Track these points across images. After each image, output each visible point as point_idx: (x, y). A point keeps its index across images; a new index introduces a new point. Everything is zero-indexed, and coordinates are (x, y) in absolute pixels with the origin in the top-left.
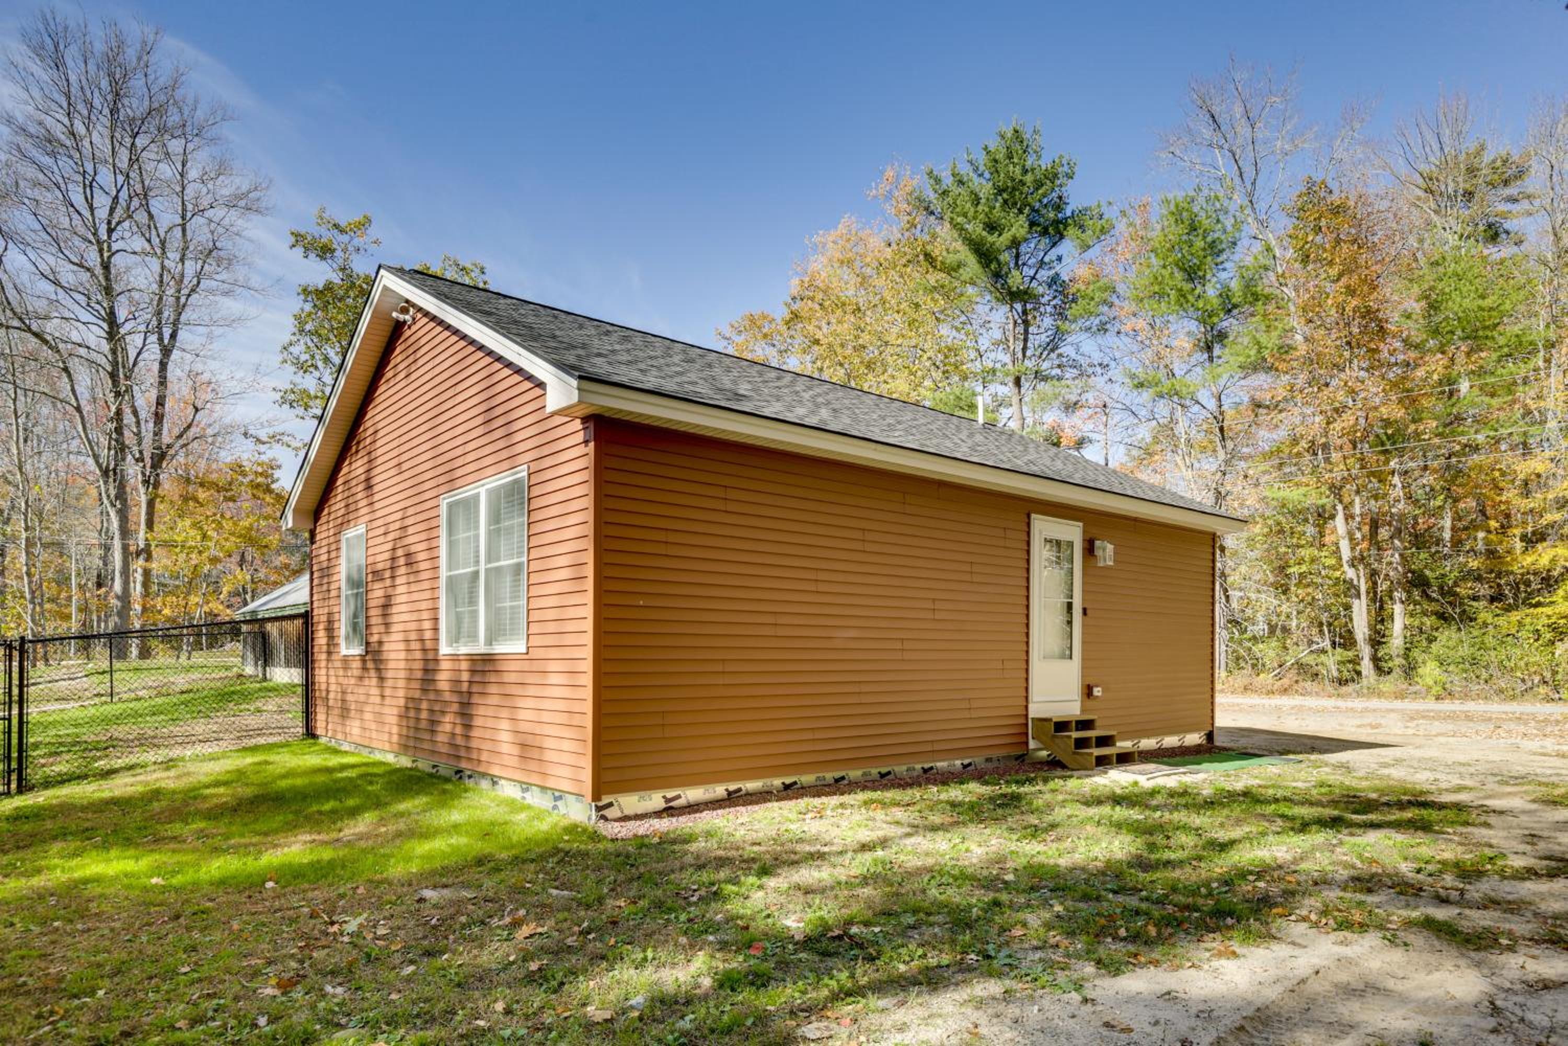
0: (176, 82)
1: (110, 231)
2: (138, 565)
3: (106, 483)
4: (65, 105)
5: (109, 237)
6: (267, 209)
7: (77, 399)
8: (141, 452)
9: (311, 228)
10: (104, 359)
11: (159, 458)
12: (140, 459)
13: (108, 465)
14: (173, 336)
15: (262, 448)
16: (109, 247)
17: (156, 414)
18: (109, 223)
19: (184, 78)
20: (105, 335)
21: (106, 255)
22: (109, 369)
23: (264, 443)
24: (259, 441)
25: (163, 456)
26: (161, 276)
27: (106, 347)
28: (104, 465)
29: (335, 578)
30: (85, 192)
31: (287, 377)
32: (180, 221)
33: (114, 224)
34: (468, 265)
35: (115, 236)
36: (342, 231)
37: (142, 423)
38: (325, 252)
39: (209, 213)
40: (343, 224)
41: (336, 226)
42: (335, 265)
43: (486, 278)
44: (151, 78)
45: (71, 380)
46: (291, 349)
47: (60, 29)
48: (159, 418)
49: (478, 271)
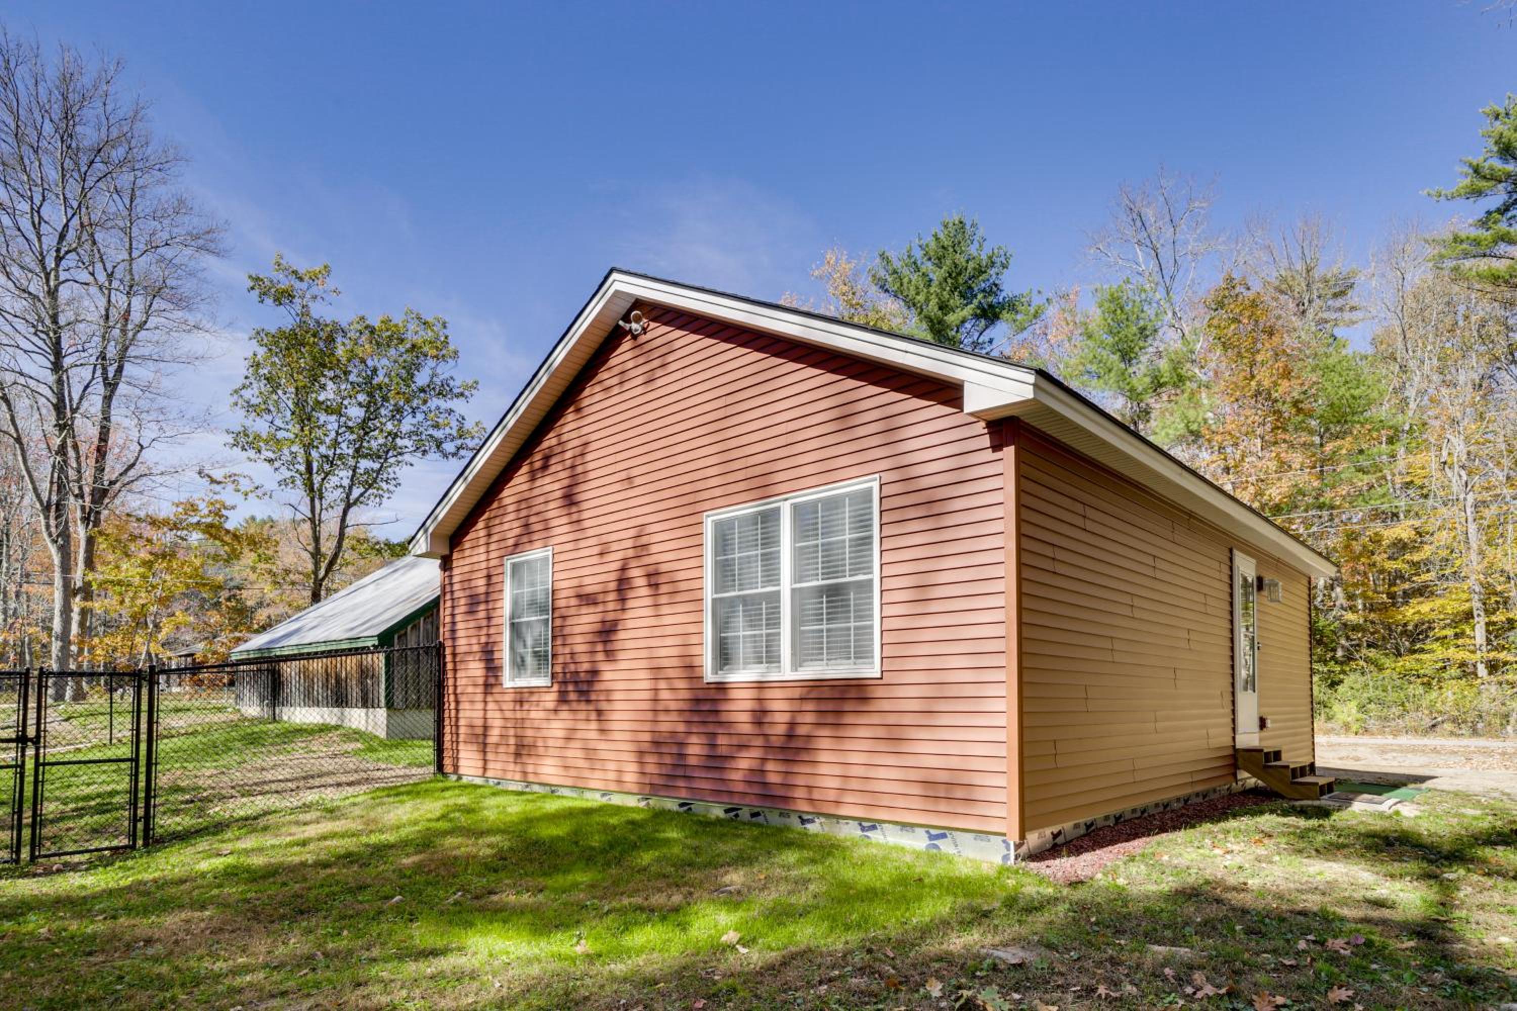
0: (136, 113)
1: (59, 259)
2: (77, 603)
3: (47, 518)
4: (13, 126)
5: (57, 265)
6: (225, 251)
7: (17, 430)
8: (80, 488)
9: (269, 273)
10: (50, 392)
11: (100, 495)
12: (81, 496)
13: (50, 498)
14: (120, 370)
15: (217, 488)
16: (57, 277)
17: (99, 449)
18: (58, 250)
19: (143, 112)
20: (50, 366)
21: (52, 283)
22: (54, 401)
23: (219, 483)
24: (213, 481)
25: (105, 492)
26: (107, 310)
27: (51, 378)
28: (45, 500)
29: (498, 605)
30: (32, 218)
31: (238, 419)
32: (127, 257)
33: (62, 252)
34: (430, 320)
35: (64, 264)
36: (301, 279)
37: (83, 459)
38: (284, 297)
39: (161, 250)
40: (302, 271)
41: (295, 272)
42: (292, 311)
43: (447, 332)
44: (109, 108)
45: (10, 409)
46: (243, 392)
47: (12, 46)
48: (101, 452)
49: (440, 326)
